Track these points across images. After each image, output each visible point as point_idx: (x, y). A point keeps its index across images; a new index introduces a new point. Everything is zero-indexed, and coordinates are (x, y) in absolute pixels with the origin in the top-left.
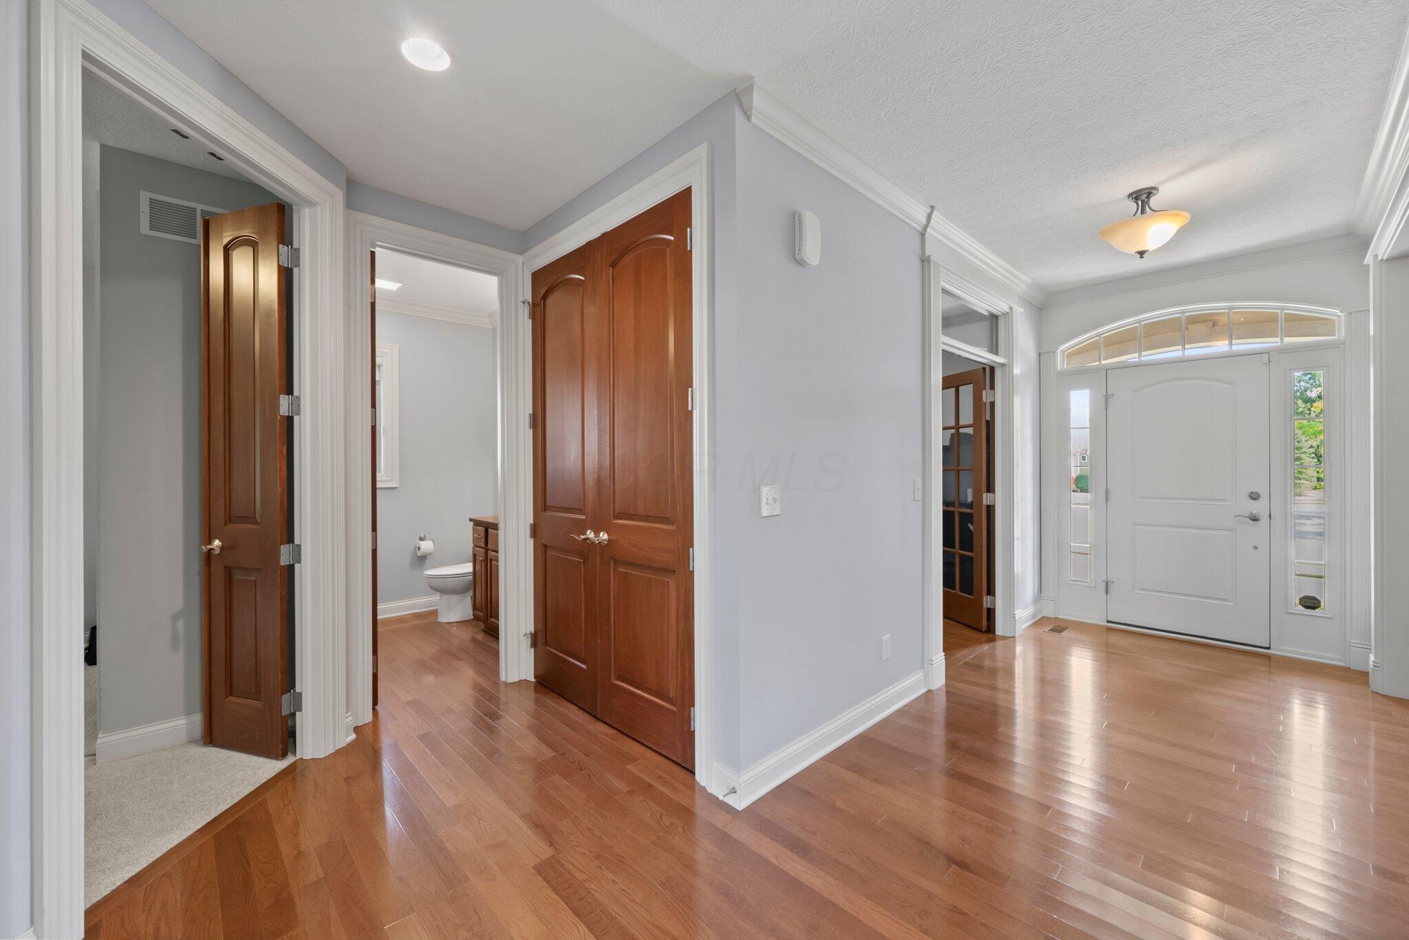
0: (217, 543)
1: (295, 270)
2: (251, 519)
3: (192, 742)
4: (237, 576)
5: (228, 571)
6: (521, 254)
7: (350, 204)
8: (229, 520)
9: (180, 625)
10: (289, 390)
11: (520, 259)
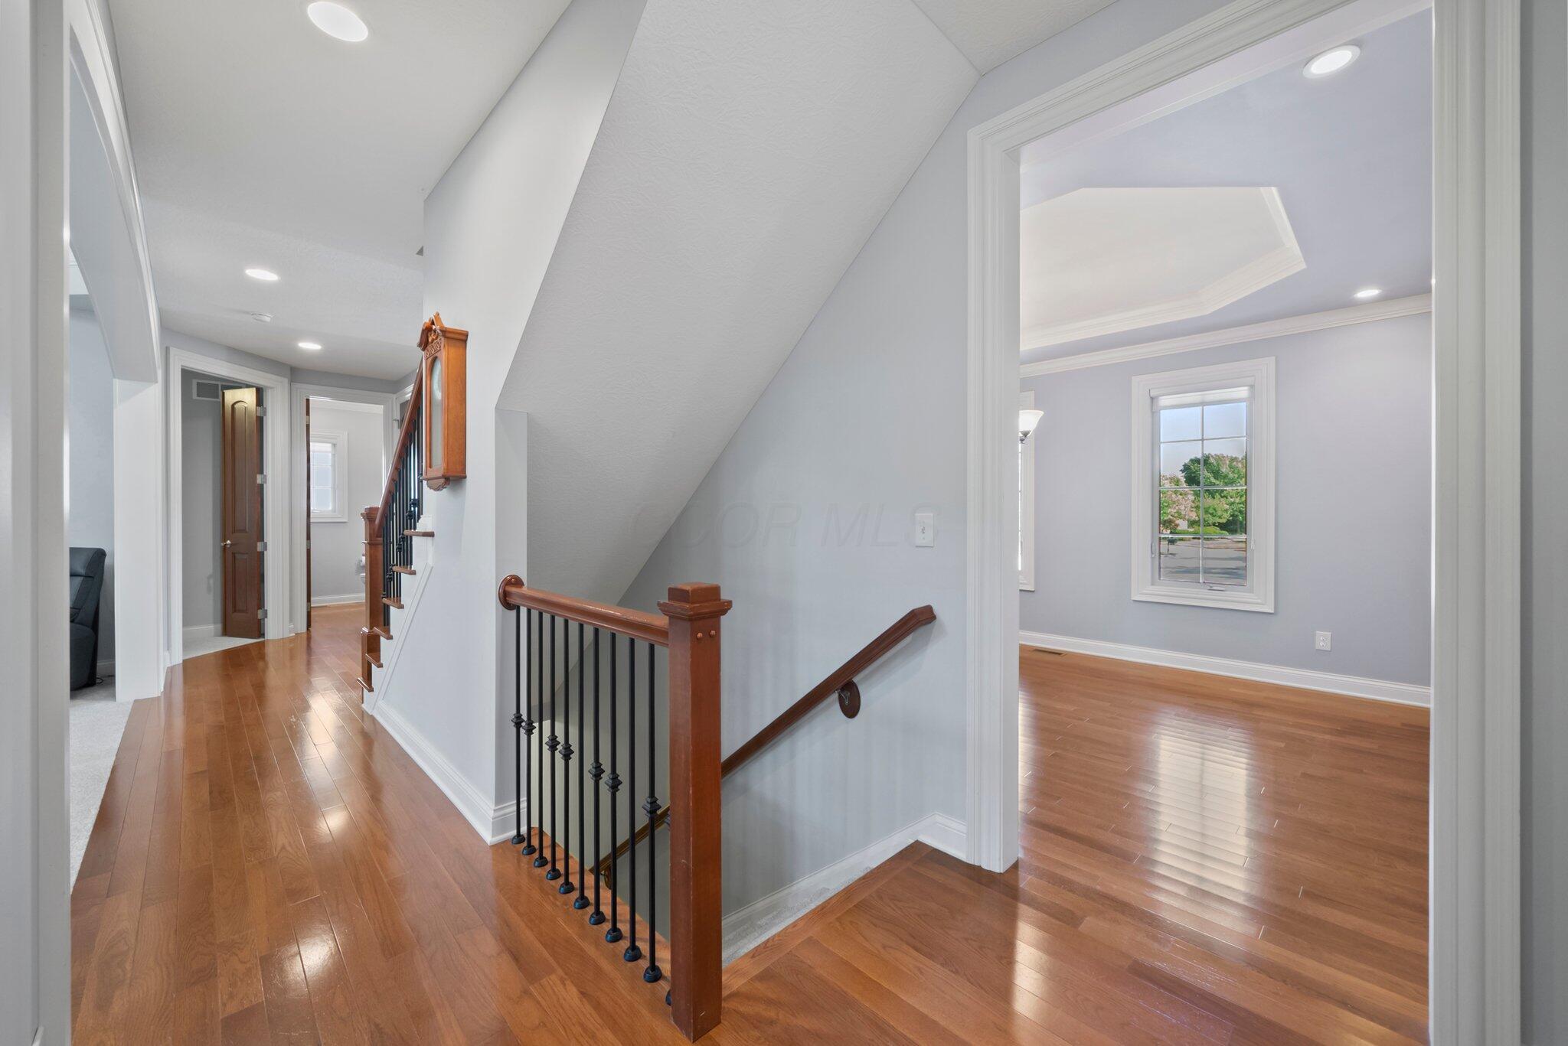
0: (229, 542)
1: (265, 418)
2: (244, 531)
3: (216, 635)
4: (238, 556)
5: (233, 554)
6: (394, 393)
7: (292, 381)
8: (234, 532)
9: (211, 581)
10: (261, 472)
11: (394, 396)
